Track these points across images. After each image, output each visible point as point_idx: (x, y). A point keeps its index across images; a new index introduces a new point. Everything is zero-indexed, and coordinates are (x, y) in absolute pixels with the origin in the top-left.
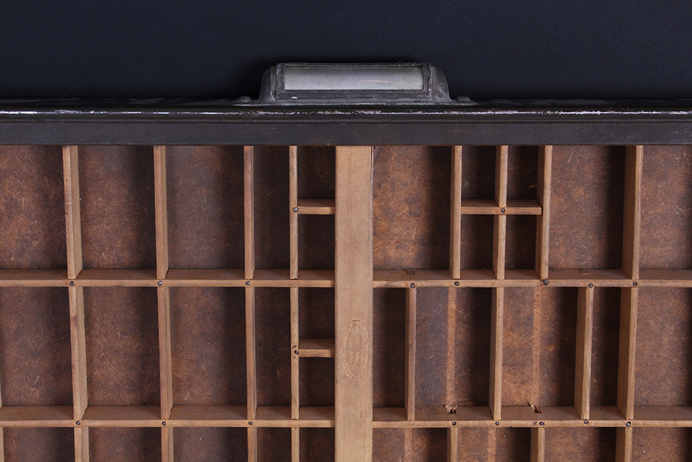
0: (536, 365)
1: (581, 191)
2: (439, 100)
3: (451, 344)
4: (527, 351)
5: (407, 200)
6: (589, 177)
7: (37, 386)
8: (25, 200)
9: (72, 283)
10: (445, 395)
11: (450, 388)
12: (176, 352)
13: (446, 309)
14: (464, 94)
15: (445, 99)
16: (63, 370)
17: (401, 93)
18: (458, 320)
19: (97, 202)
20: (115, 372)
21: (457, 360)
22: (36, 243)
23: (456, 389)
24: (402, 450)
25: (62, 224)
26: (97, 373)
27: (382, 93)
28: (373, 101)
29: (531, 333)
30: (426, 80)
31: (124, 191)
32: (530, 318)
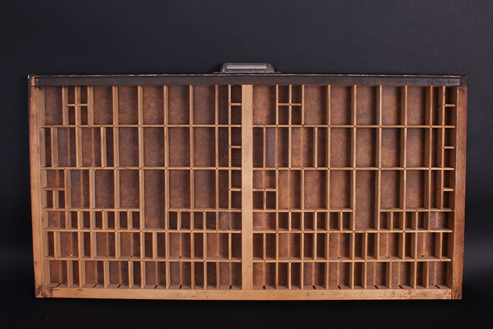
0: (302, 154)
1: (313, 102)
2: (271, 72)
3: (276, 148)
4: (299, 150)
5: (263, 104)
6: (316, 98)
7: (154, 160)
8: (152, 105)
9: (165, 126)
10: (275, 163)
11: (276, 161)
12: (195, 151)
13: (275, 137)
14: (278, 71)
15: (273, 72)
16: (162, 156)
17: (261, 70)
18: (278, 141)
19: (173, 105)
20: (177, 156)
21: (278, 153)
22: (155, 117)
23: (278, 162)
24: (262, 180)
25: (163, 112)
26: (172, 157)
27: (255, 70)
28: (253, 72)
29: (300, 145)
30: (268, 66)
31: (181, 102)
32: (300, 140)
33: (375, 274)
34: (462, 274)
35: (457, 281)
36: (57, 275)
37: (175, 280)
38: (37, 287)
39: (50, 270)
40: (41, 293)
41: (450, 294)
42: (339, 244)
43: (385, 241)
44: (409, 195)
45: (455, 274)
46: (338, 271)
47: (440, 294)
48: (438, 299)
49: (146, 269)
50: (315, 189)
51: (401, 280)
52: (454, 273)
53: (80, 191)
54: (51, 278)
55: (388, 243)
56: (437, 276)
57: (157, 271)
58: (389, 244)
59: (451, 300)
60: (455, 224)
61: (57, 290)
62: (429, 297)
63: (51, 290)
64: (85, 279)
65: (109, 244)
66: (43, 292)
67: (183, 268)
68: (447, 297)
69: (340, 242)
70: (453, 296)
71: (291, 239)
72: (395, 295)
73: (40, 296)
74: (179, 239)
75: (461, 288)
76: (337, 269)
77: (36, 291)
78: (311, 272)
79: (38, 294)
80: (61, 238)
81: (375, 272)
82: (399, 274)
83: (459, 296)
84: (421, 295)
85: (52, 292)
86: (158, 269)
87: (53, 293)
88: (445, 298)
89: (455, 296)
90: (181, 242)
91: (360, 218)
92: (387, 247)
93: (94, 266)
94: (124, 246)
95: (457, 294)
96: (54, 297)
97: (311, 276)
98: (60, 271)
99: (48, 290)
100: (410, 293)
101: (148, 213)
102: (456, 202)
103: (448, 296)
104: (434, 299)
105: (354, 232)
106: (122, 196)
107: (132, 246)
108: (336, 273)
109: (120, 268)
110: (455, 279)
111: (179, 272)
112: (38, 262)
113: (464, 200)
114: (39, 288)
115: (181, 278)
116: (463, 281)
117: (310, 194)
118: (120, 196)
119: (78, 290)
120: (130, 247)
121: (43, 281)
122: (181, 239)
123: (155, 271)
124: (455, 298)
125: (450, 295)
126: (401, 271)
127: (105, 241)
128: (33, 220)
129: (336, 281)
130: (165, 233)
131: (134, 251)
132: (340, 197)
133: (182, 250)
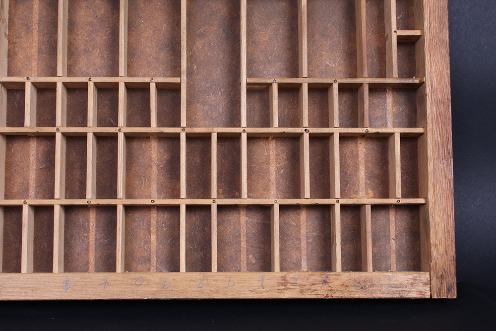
33: (243, 245)
34: (453, 234)
35: (442, 250)
41: (425, 284)
42: (155, 169)
43: (268, 163)
44: (322, 55)
45: (436, 233)
46: (153, 237)
47: (401, 285)
48: (396, 296)
50: (98, 39)
51: (308, 260)
52: (432, 231)
55: (273, 169)
56: (397, 250)
58: (278, 170)
59: (431, 300)
60: (428, 111)
62: (374, 291)
68: (421, 292)
69: (158, 165)
70: (435, 290)
71: (37, 159)
72: (289, 286)
75: (453, 269)
76: (150, 232)
78: (88, 237)
81: (243, 239)
82: (304, 244)
83: (449, 290)
84: (354, 286)
88: (413, 295)
89: (440, 289)
91: (206, 108)
92: (273, 177)
95: (445, 286)
97: (87, 250)
100: (325, 282)
102: (427, 58)
103: (421, 289)
104: (388, 296)
105: (183, 130)
108: (148, 242)
110: (436, 246)
113: (447, 55)
116: (457, 252)
117: (85, 50)
124: (439, 293)
125: (427, 288)
126: (307, 238)
129: (149, 260)
132: (157, 59)
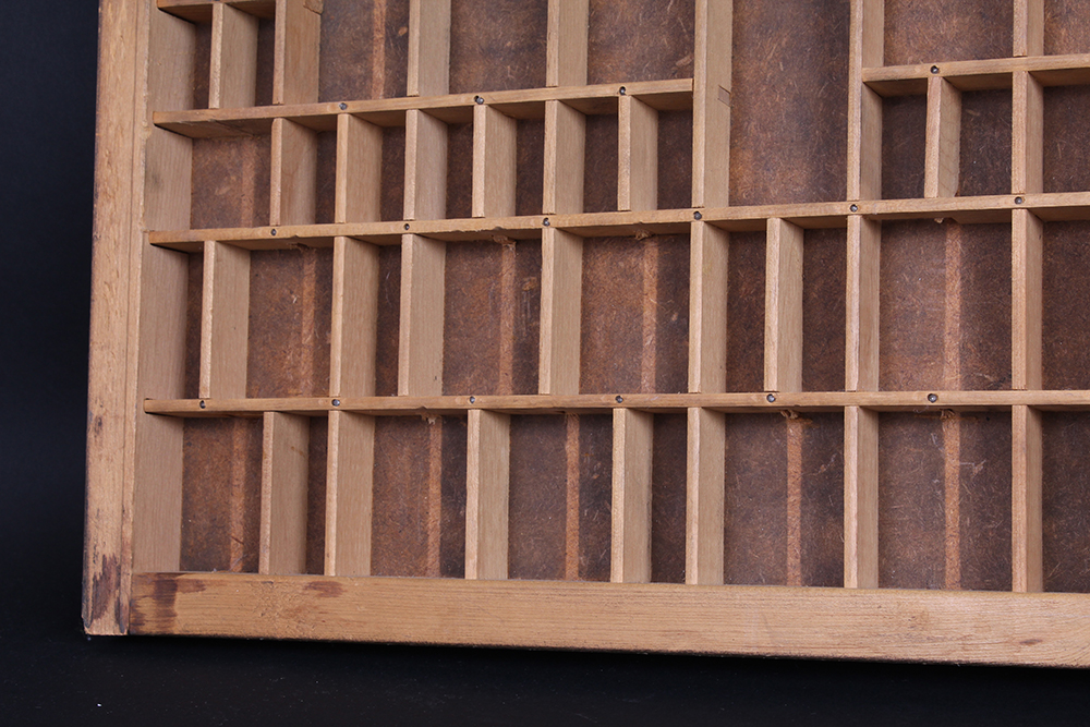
36: (219, 524)
37: (912, 553)
38: (93, 569)
39: (186, 497)
40: (111, 606)
49: (729, 484)
53: (370, 22)
54: (184, 544)
57: (794, 496)
61: (199, 586)
63: (165, 587)
64: (368, 549)
65: (517, 333)
66: (125, 601)
67: (964, 474)
73: (103, 626)
74: (941, 284)
77: (89, 592)
79: (97, 615)
80: (252, 304)
85: (171, 601)
86: (804, 485)
87: (176, 608)
90: (953, 304)
93: (426, 466)
94: (599, 341)
96: (177, 628)
98: (237, 502)
99: (151, 589)
101: (752, 127)
106: (603, 35)
107: (649, 340)
109: (572, 478)
111: (936, 501)
112: (108, 422)
114: (105, 575)
115: (952, 545)
118: (591, 32)
119: (314, 586)
120: (637, 345)
121: (129, 534)
122: (955, 286)
123: (781, 495)
127: (496, 311)
128: (104, 173)
130: (844, 218)
131: (659, 367)
133: (964, 351)
